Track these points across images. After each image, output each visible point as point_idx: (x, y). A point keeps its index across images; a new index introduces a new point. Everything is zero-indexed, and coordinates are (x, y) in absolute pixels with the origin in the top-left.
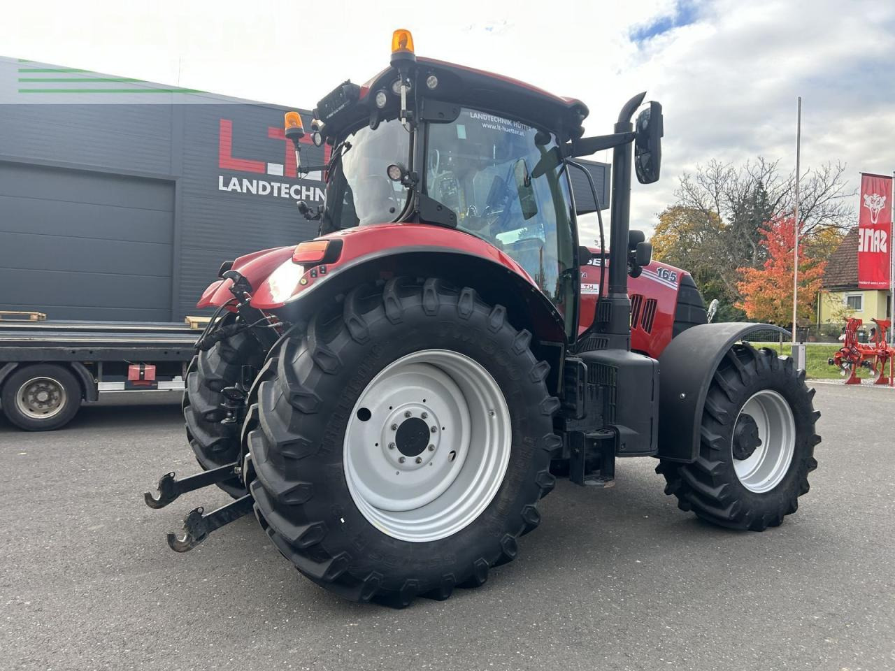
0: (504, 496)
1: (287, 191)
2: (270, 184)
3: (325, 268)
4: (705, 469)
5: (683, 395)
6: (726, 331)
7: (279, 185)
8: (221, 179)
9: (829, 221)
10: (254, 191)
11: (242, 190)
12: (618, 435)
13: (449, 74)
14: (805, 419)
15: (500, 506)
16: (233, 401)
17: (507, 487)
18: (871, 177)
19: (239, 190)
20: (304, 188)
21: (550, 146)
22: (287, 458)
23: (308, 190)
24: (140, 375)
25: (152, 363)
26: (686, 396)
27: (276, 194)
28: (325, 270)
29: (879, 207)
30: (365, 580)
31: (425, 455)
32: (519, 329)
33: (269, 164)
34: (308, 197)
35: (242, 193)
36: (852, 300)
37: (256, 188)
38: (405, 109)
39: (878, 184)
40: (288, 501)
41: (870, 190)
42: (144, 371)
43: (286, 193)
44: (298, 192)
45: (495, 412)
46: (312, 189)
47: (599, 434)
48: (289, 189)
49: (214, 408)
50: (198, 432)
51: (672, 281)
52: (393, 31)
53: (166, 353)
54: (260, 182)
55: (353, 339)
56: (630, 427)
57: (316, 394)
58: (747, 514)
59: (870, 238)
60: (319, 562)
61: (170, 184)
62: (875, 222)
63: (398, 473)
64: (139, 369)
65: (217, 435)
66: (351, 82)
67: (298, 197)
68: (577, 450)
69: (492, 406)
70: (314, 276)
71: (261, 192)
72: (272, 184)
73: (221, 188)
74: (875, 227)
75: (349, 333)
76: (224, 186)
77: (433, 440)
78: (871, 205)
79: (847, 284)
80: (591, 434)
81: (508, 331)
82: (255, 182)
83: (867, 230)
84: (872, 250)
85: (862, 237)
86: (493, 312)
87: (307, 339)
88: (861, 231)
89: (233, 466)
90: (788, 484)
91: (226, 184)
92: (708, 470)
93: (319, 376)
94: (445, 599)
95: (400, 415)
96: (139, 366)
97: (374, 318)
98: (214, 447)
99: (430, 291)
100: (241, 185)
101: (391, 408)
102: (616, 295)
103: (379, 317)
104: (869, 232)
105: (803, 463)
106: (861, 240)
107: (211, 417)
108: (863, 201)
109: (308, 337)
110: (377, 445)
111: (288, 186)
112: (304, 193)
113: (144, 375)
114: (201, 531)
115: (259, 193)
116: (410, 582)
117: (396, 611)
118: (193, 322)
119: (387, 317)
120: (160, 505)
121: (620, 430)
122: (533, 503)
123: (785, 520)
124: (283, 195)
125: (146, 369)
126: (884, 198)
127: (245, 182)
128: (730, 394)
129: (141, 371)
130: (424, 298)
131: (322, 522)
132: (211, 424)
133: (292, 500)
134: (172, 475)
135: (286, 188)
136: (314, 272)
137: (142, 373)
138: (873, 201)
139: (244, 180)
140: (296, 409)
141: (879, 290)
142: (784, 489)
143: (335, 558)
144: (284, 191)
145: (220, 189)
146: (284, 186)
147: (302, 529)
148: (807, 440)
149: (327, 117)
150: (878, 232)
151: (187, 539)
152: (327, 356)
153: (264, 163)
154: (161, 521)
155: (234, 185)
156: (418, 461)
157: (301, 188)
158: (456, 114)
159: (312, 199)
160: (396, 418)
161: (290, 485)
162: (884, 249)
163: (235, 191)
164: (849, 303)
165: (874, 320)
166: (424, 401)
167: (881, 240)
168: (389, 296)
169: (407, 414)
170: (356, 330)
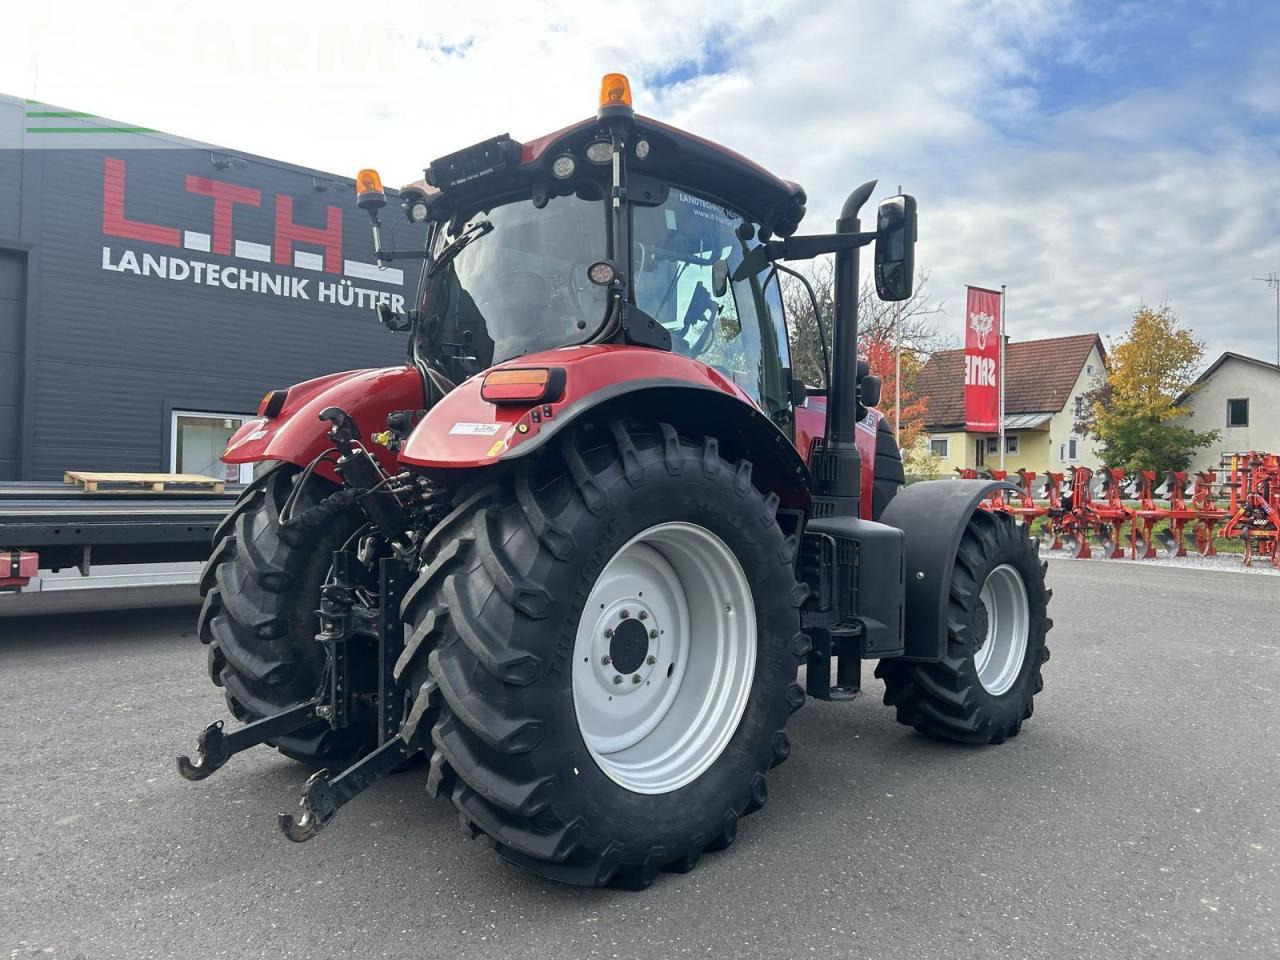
0: (751, 721)
1: (217, 275)
2: (189, 264)
3: (550, 409)
4: (949, 668)
5: (921, 574)
6: (963, 491)
7: (203, 265)
8: (107, 252)
9: (908, 344)
10: (162, 273)
11: (141, 270)
12: (864, 629)
13: (666, 141)
14: (1038, 598)
15: (747, 735)
16: (337, 606)
17: (753, 709)
18: (977, 292)
19: (137, 271)
20: (243, 272)
21: (754, 243)
22: (509, 685)
23: (250, 275)
24: (12, 568)
25: (31, 549)
26: (925, 575)
27: (198, 280)
28: (550, 411)
29: (986, 329)
30: (604, 854)
31: (643, 670)
32: (765, 492)
33: (186, 232)
34: (249, 285)
35: (142, 276)
36: (936, 444)
37: (167, 268)
38: (618, 185)
39: (985, 300)
40: (513, 748)
41: (977, 308)
42: (18, 562)
43: (214, 279)
44: (233, 278)
45: (732, 607)
46: (256, 274)
47: (846, 630)
48: (220, 272)
49: (271, 617)
50: (238, 655)
51: (870, 425)
52: (605, 75)
53: (57, 532)
54: (172, 259)
55: (589, 511)
56: (878, 620)
57: (546, 591)
58: (989, 723)
59: (977, 367)
60: (544, 834)
61: (20, 257)
62: (983, 348)
63: (610, 698)
64: (9, 559)
65: (276, 659)
66: (512, 137)
67: (234, 286)
68: (819, 653)
69: (729, 597)
70: (536, 420)
71: (173, 276)
72: (192, 263)
73: (107, 265)
74: (983, 354)
75: (584, 502)
76: (112, 263)
77: (652, 649)
78: (978, 326)
79: (932, 424)
80: (838, 631)
81: (755, 495)
82: (163, 260)
83: (974, 357)
84: (979, 383)
85: (969, 366)
86: (740, 471)
87: (523, 511)
88: (968, 358)
89: (313, 706)
90: (1024, 682)
91: (115, 260)
92: (953, 670)
93: (548, 565)
94: (690, 870)
95: (614, 616)
96: (9, 554)
97: (609, 480)
98: (271, 678)
99: (673, 441)
100: (140, 263)
101: (602, 606)
102: (842, 445)
103: (617, 478)
104: (977, 360)
105: (1036, 654)
106: (967, 371)
107: (267, 630)
108: (969, 320)
109: (525, 508)
110: (586, 660)
111: (217, 268)
112: (244, 280)
113: (18, 568)
114: (327, 807)
115: (171, 277)
116: (655, 851)
117: (634, 894)
118: (89, 481)
119: (626, 478)
120: (201, 774)
121: (866, 623)
122: (782, 728)
123: (1023, 727)
124: (210, 281)
125: (22, 558)
126: (992, 317)
127: (148, 259)
128: (973, 571)
129: (13, 562)
130: (667, 450)
131: (554, 775)
132: (264, 643)
133: (517, 747)
134: (219, 725)
135: (215, 271)
136: (536, 414)
137: (15, 566)
138: (980, 321)
139: (145, 255)
140: (519, 612)
141: (967, 432)
142: (1021, 688)
143: (568, 826)
144: (210, 275)
145: (104, 267)
146: (211, 268)
147: (527, 789)
148: (1039, 625)
149: (453, 184)
150: (986, 359)
151: (309, 822)
152: (559, 535)
153: (179, 231)
154: (173, 800)
155: (129, 263)
156: (636, 680)
157: (239, 272)
158: (664, 196)
159: (255, 289)
160: (610, 621)
161: (514, 725)
162: (993, 384)
163: (129, 272)
164: (933, 448)
165: (958, 470)
166: (640, 594)
167: (989, 370)
168: (627, 449)
169: (624, 614)
170: (591, 497)
